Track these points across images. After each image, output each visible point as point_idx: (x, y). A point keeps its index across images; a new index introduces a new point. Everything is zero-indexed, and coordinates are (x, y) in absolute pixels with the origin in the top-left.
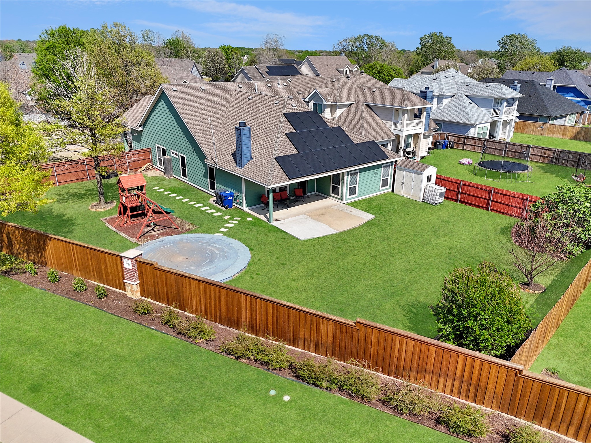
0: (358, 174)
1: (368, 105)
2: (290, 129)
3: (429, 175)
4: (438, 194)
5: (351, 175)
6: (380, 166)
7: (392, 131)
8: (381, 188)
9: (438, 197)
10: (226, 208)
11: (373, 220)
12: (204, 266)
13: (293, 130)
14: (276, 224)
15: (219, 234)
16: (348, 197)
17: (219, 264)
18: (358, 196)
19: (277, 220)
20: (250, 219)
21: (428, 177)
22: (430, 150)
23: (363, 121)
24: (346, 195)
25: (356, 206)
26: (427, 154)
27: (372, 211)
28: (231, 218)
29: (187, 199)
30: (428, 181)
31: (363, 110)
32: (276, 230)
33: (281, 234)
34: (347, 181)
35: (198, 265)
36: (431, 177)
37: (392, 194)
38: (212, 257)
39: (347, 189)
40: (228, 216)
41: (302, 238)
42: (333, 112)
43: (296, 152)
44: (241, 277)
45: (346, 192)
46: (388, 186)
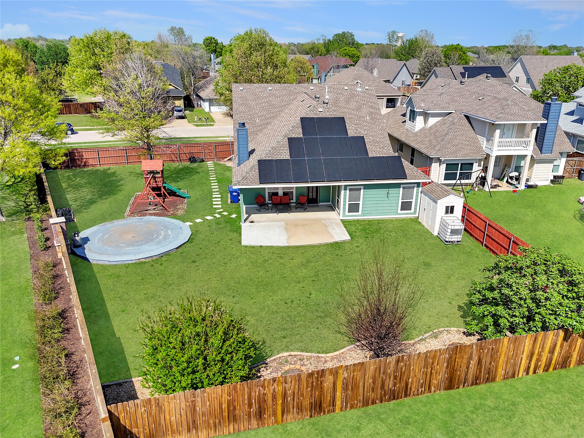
0: (362, 191)
1: (467, 117)
2: (298, 133)
3: (450, 205)
4: (449, 231)
5: (350, 190)
6: (398, 186)
7: (483, 149)
8: (399, 211)
9: (449, 234)
10: (231, 202)
11: (344, 242)
12: (133, 245)
13: (301, 136)
14: (245, 226)
15: (189, 223)
16: (347, 213)
17: (146, 247)
18: (363, 215)
19: (252, 222)
20: (234, 216)
21: (447, 207)
22: (556, 179)
23: (447, 134)
24: (344, 211)
25: (351, 225)
26: (548, 183)
27: (358, 234)
28: (223, 212)
29: (218, 190)
30: (447, 212)
31: (456, 121)
32: (238, 230)
33: (235, 235)
34: (345, 195)
35: (131, 244)
36: (452, 208)
37: (416, 220)
38: (152, 240)
39: (345, 205)
40: (222, 210)
41: (244, 243)
42: (426, 121)
43: (288, 157)
44: (145, 263)
45: (344, 208)
46: (412, 211)
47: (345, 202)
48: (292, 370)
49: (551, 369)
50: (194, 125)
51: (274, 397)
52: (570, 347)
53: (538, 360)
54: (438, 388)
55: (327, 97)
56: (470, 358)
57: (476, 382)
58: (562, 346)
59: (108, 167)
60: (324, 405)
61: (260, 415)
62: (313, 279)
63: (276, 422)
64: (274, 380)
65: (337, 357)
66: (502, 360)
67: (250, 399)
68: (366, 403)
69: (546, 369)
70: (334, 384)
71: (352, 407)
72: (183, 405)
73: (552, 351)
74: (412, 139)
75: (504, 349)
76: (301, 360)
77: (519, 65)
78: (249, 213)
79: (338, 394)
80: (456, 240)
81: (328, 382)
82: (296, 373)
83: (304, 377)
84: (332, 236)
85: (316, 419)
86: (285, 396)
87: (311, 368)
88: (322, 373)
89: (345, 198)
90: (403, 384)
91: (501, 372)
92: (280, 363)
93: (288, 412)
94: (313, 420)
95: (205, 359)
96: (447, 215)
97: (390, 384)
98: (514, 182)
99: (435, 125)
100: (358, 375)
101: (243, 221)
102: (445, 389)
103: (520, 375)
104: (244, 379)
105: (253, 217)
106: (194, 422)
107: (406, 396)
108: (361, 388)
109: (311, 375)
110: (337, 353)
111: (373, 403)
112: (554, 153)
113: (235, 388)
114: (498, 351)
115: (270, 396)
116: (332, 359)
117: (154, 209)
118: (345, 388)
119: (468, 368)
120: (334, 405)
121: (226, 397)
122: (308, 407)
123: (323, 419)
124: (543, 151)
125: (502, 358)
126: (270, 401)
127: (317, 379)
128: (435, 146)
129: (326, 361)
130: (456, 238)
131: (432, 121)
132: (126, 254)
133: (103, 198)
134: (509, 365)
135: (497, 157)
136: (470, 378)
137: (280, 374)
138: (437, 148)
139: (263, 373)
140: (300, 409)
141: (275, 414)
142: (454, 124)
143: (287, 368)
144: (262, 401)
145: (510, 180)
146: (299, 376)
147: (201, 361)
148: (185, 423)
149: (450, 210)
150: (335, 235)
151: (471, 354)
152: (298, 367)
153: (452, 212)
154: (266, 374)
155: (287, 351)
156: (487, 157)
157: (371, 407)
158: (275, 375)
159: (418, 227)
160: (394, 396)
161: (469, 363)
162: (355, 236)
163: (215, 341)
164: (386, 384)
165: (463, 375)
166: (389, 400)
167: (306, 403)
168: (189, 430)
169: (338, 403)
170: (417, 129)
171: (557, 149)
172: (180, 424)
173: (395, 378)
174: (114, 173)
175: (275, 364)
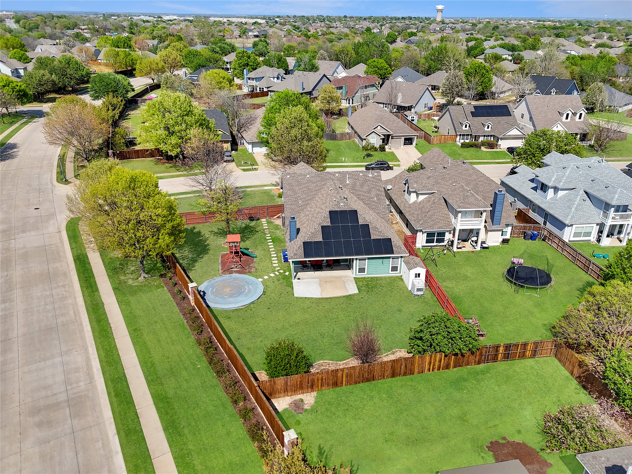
0: (367, 261)
2: (327, 223)
3: (418, 273)
4: (416, 289)
5: (360, 260)
6: (389, 258)
7: (452, 224)
8: (390, 272)
9: (416, 291)
10: (284, 261)
11: (354, 295)
12: (232, 297)
13: (329, 224)
14: (295, 281)
15: (260, 280)
16: (358, 273)
17: (239, 298)
18: (368, 274)
19: (299, 279)
20: (287, 273)
21: (416, 274)
22: (505, 241)
23: (429, 211)
24: (356, 272)
25: (360, 281)
26: (498, 244)
27: (363, 288)
28: (279, 270)
29: (274, 249)
30: (416, 277)
31: (436, 201)
32: (291, 285)
33: (290, 289)
34: (356, 263)
35: (231, 296)
36: (419, 274)
37: (401, 278)
38: (241, 293)
39: (356, 268)
40: (279, 268)
41: (296, 295)
42: (417, 197)
43: (321, 239)
44: (242, 309)
45: (356, 270)
46: (398, 272)
47: (356, 267)
48: (325, 369)
49: (441, 369)
50: (242, 169)
51: (318, 380)
52: (449, 360)
53: (434, 365)
54: (388, 377)
55: (348, 182)
56: (402, 364)
57: (405, 374)
58: (444, 359)
59: (193, 226)
60: (338, 383)
61: (312, 387)
62: (335, 320)
63: (319, 390)
64: (318, 373)
65: (346, 364)
66: (416, 365)
67: (308, 380)
68: (356, 383)
69: (439, 369)
70: (342, 375)
71: (350, 384)
72: (283, 382)
73: (440, 361)
74: (407, 209)
75: (417, 361)
76: (329, 364)
77: (524, 103)
78: (296, 271)
79: (344, 379)
80: (420, 294)
81: (340, 374)
82: (327, 370)
83: (330, 372)
84: (348, 291)
85: (334, 389)
86: (322, 379)
87: (334, 368)
88: (337, 370)
89: (356, 265)
90: (372, 375)
91: (416, 370)
92: (319, 366)
93: (324, 386)
94: (333, 389)
95: (290, 364)
96: (416, 278)
97: (366, 375)
98: (474, 244)
99: (423, 200)
100: (352, 371)
101: (293, 278)
102: (391, 377)
103: (426, 372)
104: (305, 372)
105: (300, 274)
106: (287, 389)
107: (373, 380)
108: (354, 377)
109: (333, 371)
110: (345, 361)
111: (359, 383)
112: (501, 225)
113: (303, 375)
114: (414, 362)
115: (316, 379)
116: (343, 364)
117: (236, 267)
118: (347, 377)
119: (401, 369)
120: (342, 384)
121: (299, 379)
122: (332, 384)
123: (338, 389)
124: (494, 224)
125: (416, 364)
126: (316, 381)
127: (335, 373)
128: (420, 220)
129: (340, 365)
130: (420, 293)
131: (421, 198)
132: (230, 303)
133: (200, 256)
134: (420, 367)
135: (460, 230)
136: (402, 373)
137: (319, 371)
138: (420, 223)
139: (312, 370)
140: (328, 385)
141: (318, 387)
142: (434, 203)
143: (322, 368)
144: (313, 381)
145: (472, 243)
146: (328, 371)
147: (289, 365)
148: (283, 389)
149: (418, 275)
150: (349, 290)
151: (402, 363)
152: (327, 368)
153: (419, 276)
154: (313, 370)
155: (322, 360)
156: (454, 230)
157: (358, 384)
158: (317, 371)
159: (401, 283)
160: (368, 380)
161: (401, 367)
162: (361, 290)
163: (293, 357)
164: (364, 375)
165: (399, 372)
166: (366, 382)
167: (331, 382)
168: (284, 392)
169: (344, 383)
170: (411, 202)
171: (504, 221)
172: (281, 389)
173: (368, 372)
174: (199, 232)
175: (317, 366)
